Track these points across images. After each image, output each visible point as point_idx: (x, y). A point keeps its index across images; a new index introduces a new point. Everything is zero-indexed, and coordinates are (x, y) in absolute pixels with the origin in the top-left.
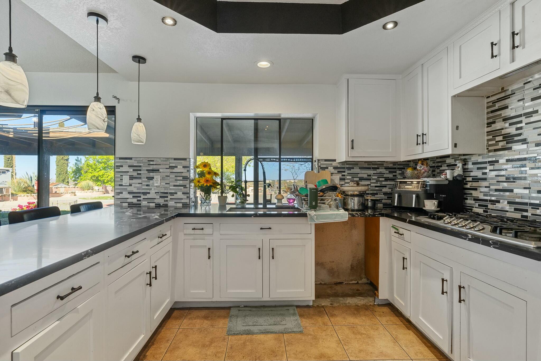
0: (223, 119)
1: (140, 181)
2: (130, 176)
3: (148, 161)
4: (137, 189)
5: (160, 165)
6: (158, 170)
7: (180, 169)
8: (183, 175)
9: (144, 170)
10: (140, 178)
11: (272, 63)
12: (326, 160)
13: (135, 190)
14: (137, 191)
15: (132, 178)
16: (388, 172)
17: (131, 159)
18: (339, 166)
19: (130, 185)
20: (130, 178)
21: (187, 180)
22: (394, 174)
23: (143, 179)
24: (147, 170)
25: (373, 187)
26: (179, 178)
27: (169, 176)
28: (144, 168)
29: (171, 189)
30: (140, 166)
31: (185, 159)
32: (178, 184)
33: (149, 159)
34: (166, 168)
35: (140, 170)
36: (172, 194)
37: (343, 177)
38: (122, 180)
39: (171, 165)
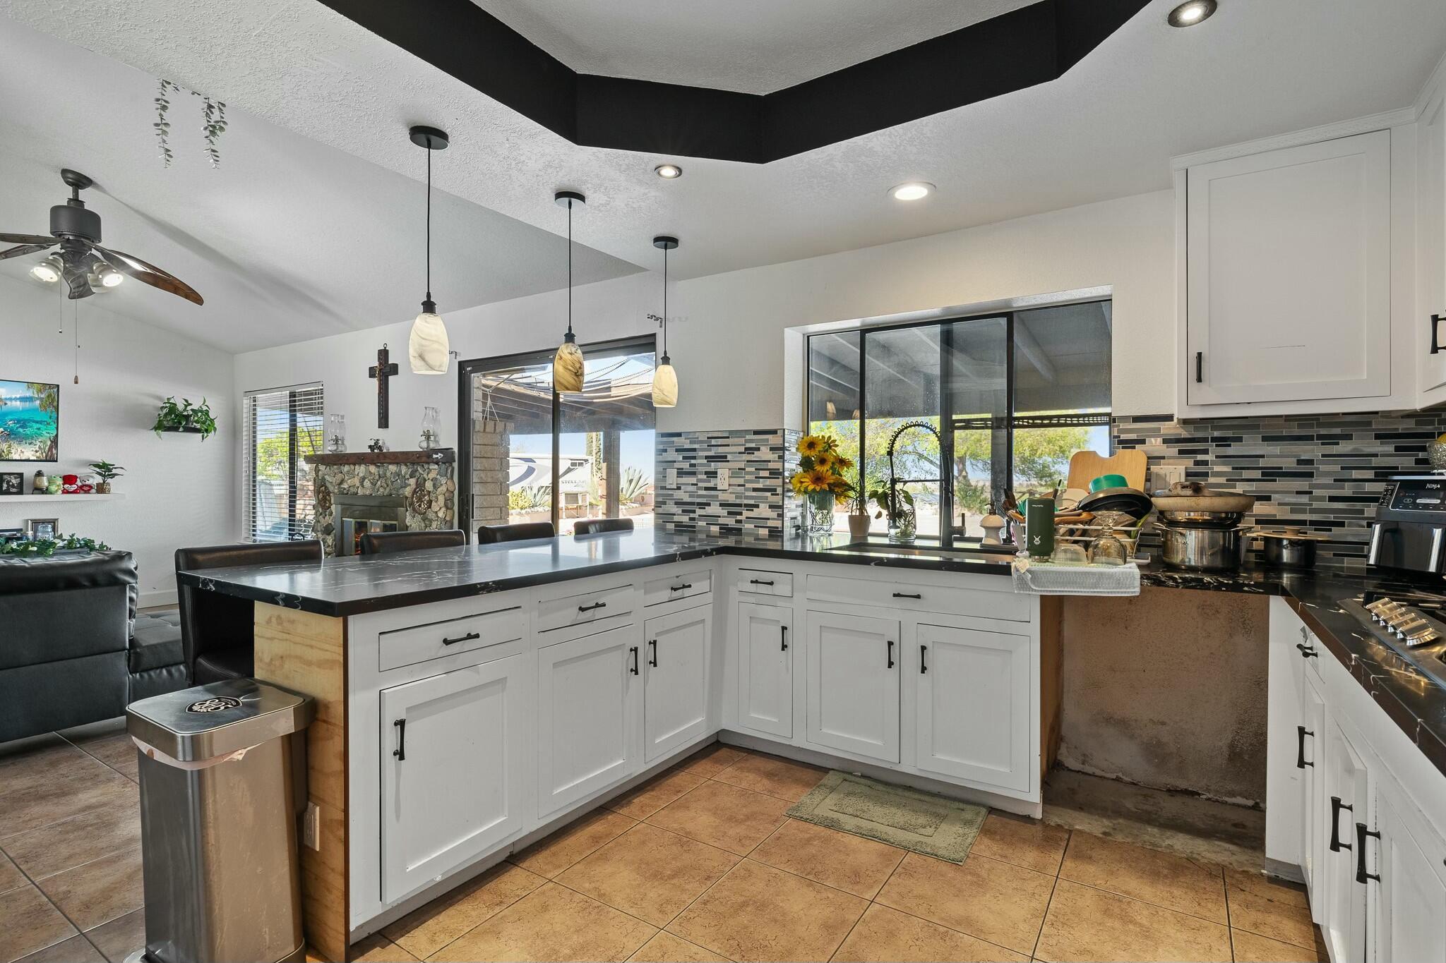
0: (864, 332)
1: (693, 480)
2: (678, 469)
3: (708, 438)
4: (690, 496)
5: (728, 445)
6: (726, 457)
7: (765, 454)
8: (771, 466)
9: (701, 457)
10: (694, 474)
11: (932, 186)
12: (1137, 419)
13: (687, 499)
14: (689, 500)
15: (681, 473)
16: (1390, 448)
17: (679, 435)
18: (1184, 434)
19: (679, 488)
20: (678, 473)
21: (778, 478)
22: (1421, 455)
23: (700, 477)
24: (707, 457)
25: (1321, 499)
26: (763, 473)
27: (744, 469)
28: (701, 454)
29: (747, 497)
30: (694, 450)
31: (774, 432)
32: (760, 486)
33: (710, 435)
34: (740, 453)
35: (694, 458)
36: (751, 507)
37: (1201, 469)
38: (666, 477)
39: (748, 445)
